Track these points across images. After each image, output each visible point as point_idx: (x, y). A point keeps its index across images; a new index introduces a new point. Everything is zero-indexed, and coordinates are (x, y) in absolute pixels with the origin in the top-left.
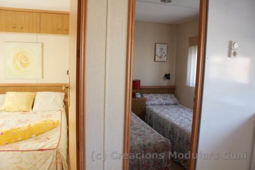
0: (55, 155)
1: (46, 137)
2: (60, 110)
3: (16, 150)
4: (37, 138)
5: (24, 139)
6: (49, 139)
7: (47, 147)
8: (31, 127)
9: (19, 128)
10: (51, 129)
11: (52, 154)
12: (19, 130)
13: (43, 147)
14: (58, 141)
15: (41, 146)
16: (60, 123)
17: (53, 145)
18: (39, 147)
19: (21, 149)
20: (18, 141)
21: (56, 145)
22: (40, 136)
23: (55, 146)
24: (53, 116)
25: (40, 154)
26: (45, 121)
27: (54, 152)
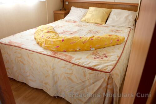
0: (107, 79)
1: (105, 53)
2: (130, 28)
3: (68, 61)
4: (95, 52)
5: (82, 50)
6: (106, 57)
7: (99, 67)
8: (92, 39)
9: (81, 38)
10: (113, 45)
11: (103, 77)
12: (80, 39)
13: (96, 66)
14: (115, 62)
15: (94, 64)
16: (126, 40)
17: (107, 66)
18: (91, 65)
19: (73, 61)
20: (76, 51)
21: (111, 67)
22: (99, 51)
23: (109, 69)
24: (122, 32)
25: (90, 74)
26: (110, 36)
27: (106, 76)
